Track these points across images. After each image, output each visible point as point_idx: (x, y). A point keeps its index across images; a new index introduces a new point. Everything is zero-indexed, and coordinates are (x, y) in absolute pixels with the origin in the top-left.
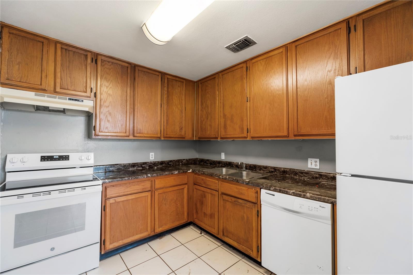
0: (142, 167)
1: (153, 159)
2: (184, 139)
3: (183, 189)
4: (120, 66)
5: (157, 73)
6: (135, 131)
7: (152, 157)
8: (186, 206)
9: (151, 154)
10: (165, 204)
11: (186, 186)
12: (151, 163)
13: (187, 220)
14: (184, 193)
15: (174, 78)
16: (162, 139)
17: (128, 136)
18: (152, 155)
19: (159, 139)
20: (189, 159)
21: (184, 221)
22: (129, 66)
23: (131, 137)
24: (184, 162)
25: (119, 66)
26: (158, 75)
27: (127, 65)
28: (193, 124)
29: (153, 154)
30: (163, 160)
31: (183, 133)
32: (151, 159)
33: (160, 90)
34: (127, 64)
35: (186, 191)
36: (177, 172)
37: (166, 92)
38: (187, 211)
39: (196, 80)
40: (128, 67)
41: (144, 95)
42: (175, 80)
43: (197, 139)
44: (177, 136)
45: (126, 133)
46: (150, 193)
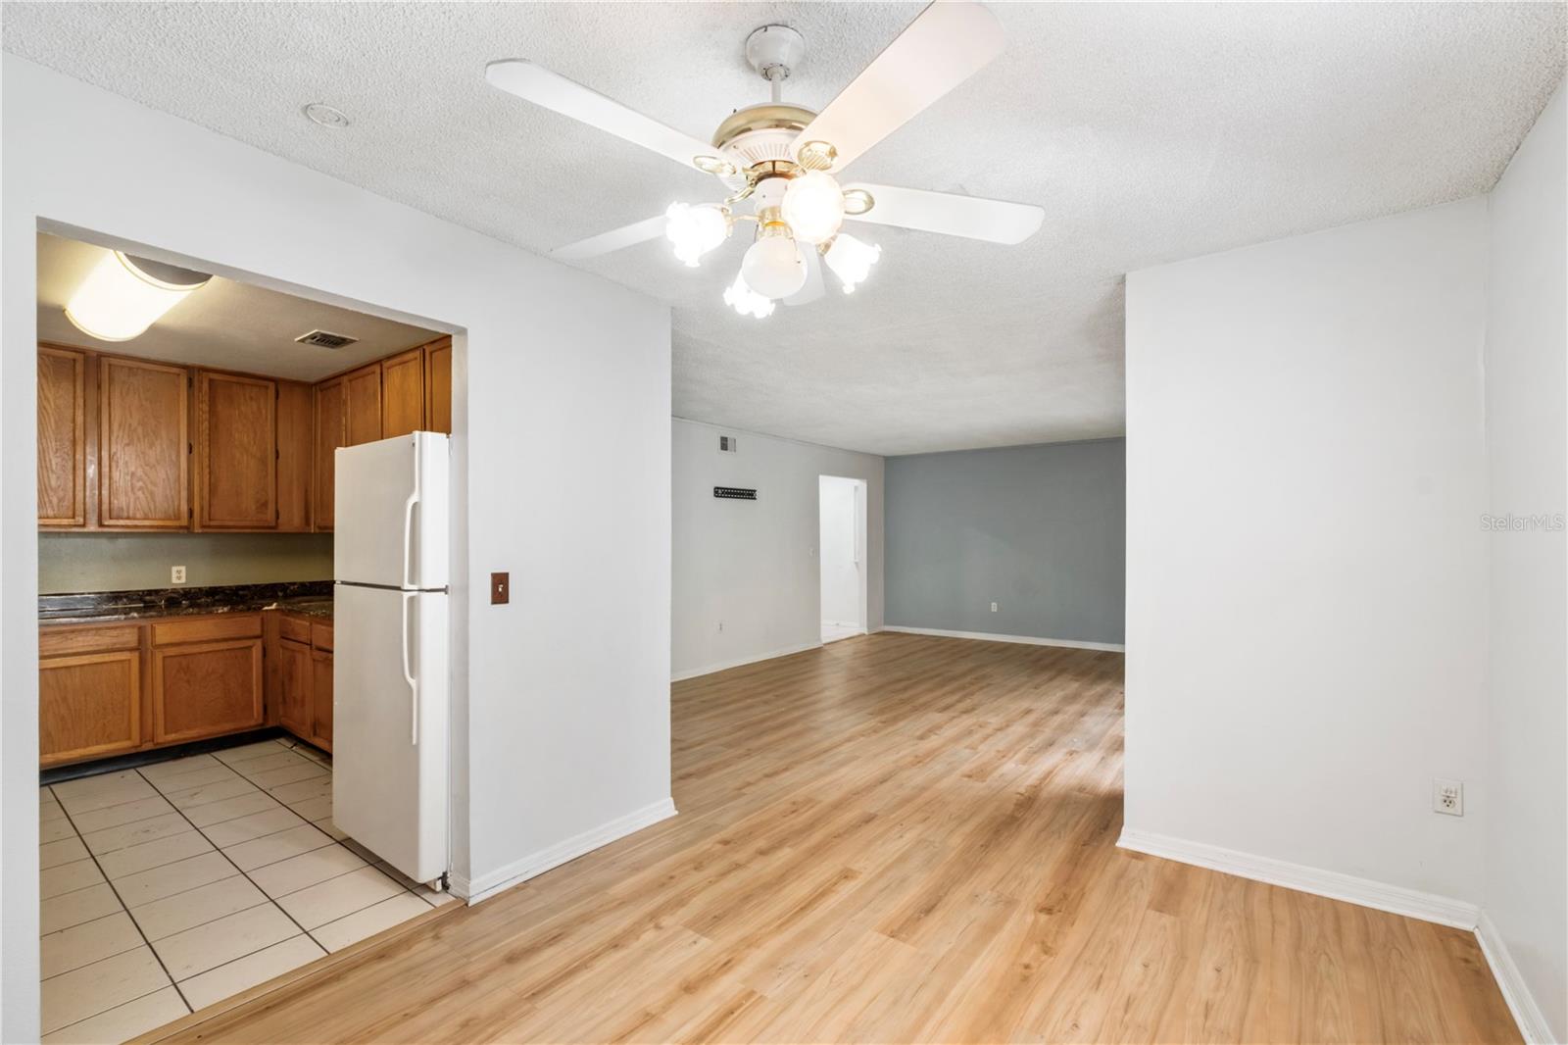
0: (145, 602)
1: (183, 580)
2: (273, 531)
3: (251, 647)
4: (51, 359)
5: (175, 370)
6: (105, 514)
7: (179, 577)
8: (258, 689)
9: (174, 569)
10: (188, 682)
11: (259, 642)
12: (174, 591)
13: (261, 721)
14: (252, 658)
15: (234, 379)
16: (196, 531)
17: (84, 525)
18: (179, 572)
19: (186, 531)
20: (310, 583)
21: (253, 723)
22: (80, 357)
23: (92, 528)
24: (291, 591)
25: (46, 359)
26: (179, 375)
27: (71, 355)
28: (306, 491)
29: (183, 568)
30: (217, 585)
31: (270, 515)
32: (175, 581)
33: (186, 411)
34: (74, 354)
35: (256, 653)
36: (226, 609)
37: (207, 416)
38: (261, 700)
39: (313, 379)
40: (74, 360)
41: (130, 425)
42: (238, 383)
43: (317, 531)
44: (248, 524)
45: (74, 517)
46: (137, 654)
